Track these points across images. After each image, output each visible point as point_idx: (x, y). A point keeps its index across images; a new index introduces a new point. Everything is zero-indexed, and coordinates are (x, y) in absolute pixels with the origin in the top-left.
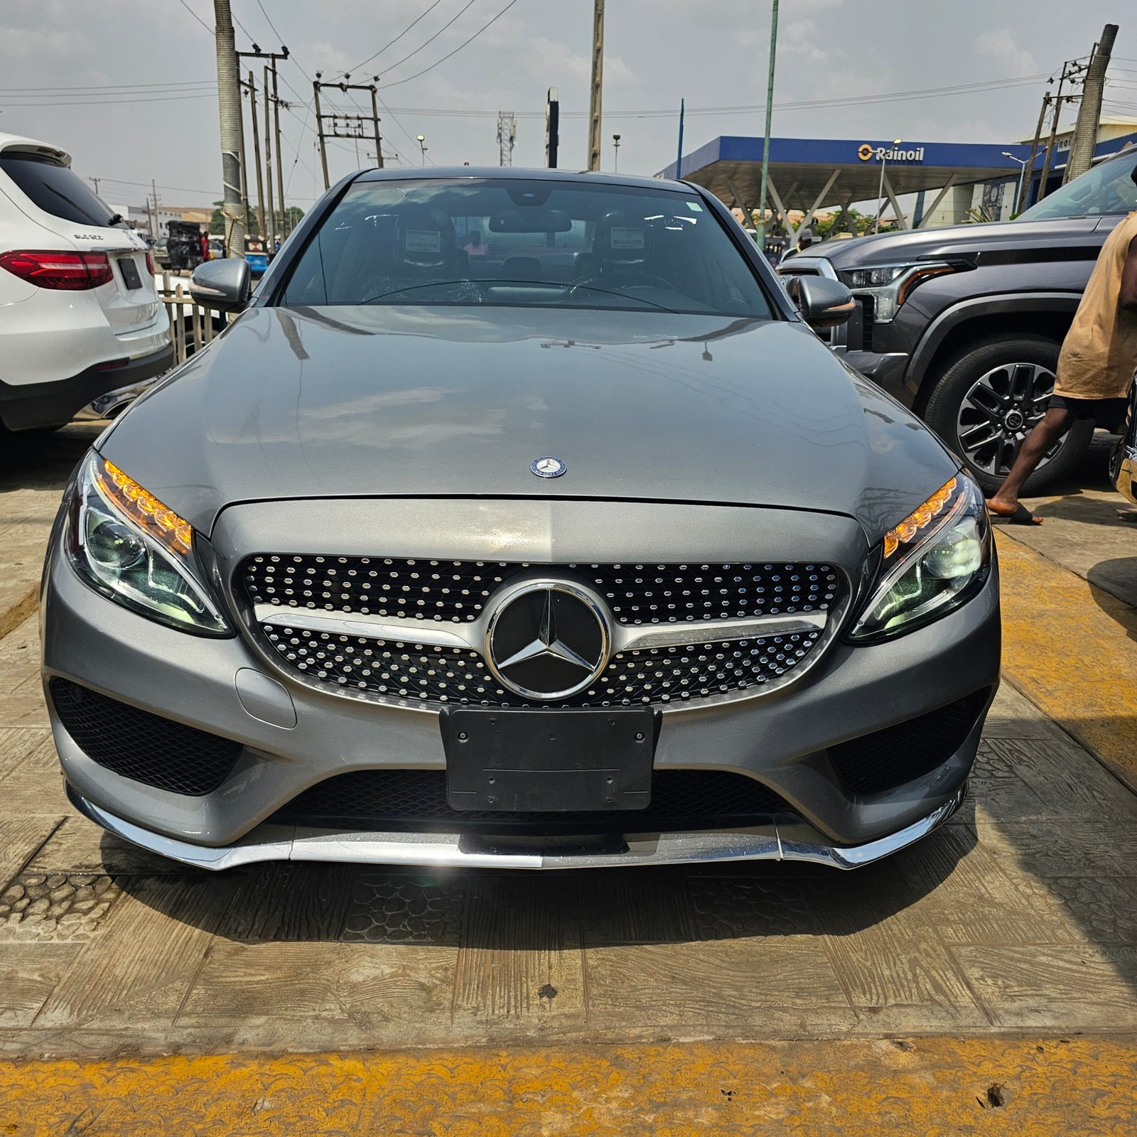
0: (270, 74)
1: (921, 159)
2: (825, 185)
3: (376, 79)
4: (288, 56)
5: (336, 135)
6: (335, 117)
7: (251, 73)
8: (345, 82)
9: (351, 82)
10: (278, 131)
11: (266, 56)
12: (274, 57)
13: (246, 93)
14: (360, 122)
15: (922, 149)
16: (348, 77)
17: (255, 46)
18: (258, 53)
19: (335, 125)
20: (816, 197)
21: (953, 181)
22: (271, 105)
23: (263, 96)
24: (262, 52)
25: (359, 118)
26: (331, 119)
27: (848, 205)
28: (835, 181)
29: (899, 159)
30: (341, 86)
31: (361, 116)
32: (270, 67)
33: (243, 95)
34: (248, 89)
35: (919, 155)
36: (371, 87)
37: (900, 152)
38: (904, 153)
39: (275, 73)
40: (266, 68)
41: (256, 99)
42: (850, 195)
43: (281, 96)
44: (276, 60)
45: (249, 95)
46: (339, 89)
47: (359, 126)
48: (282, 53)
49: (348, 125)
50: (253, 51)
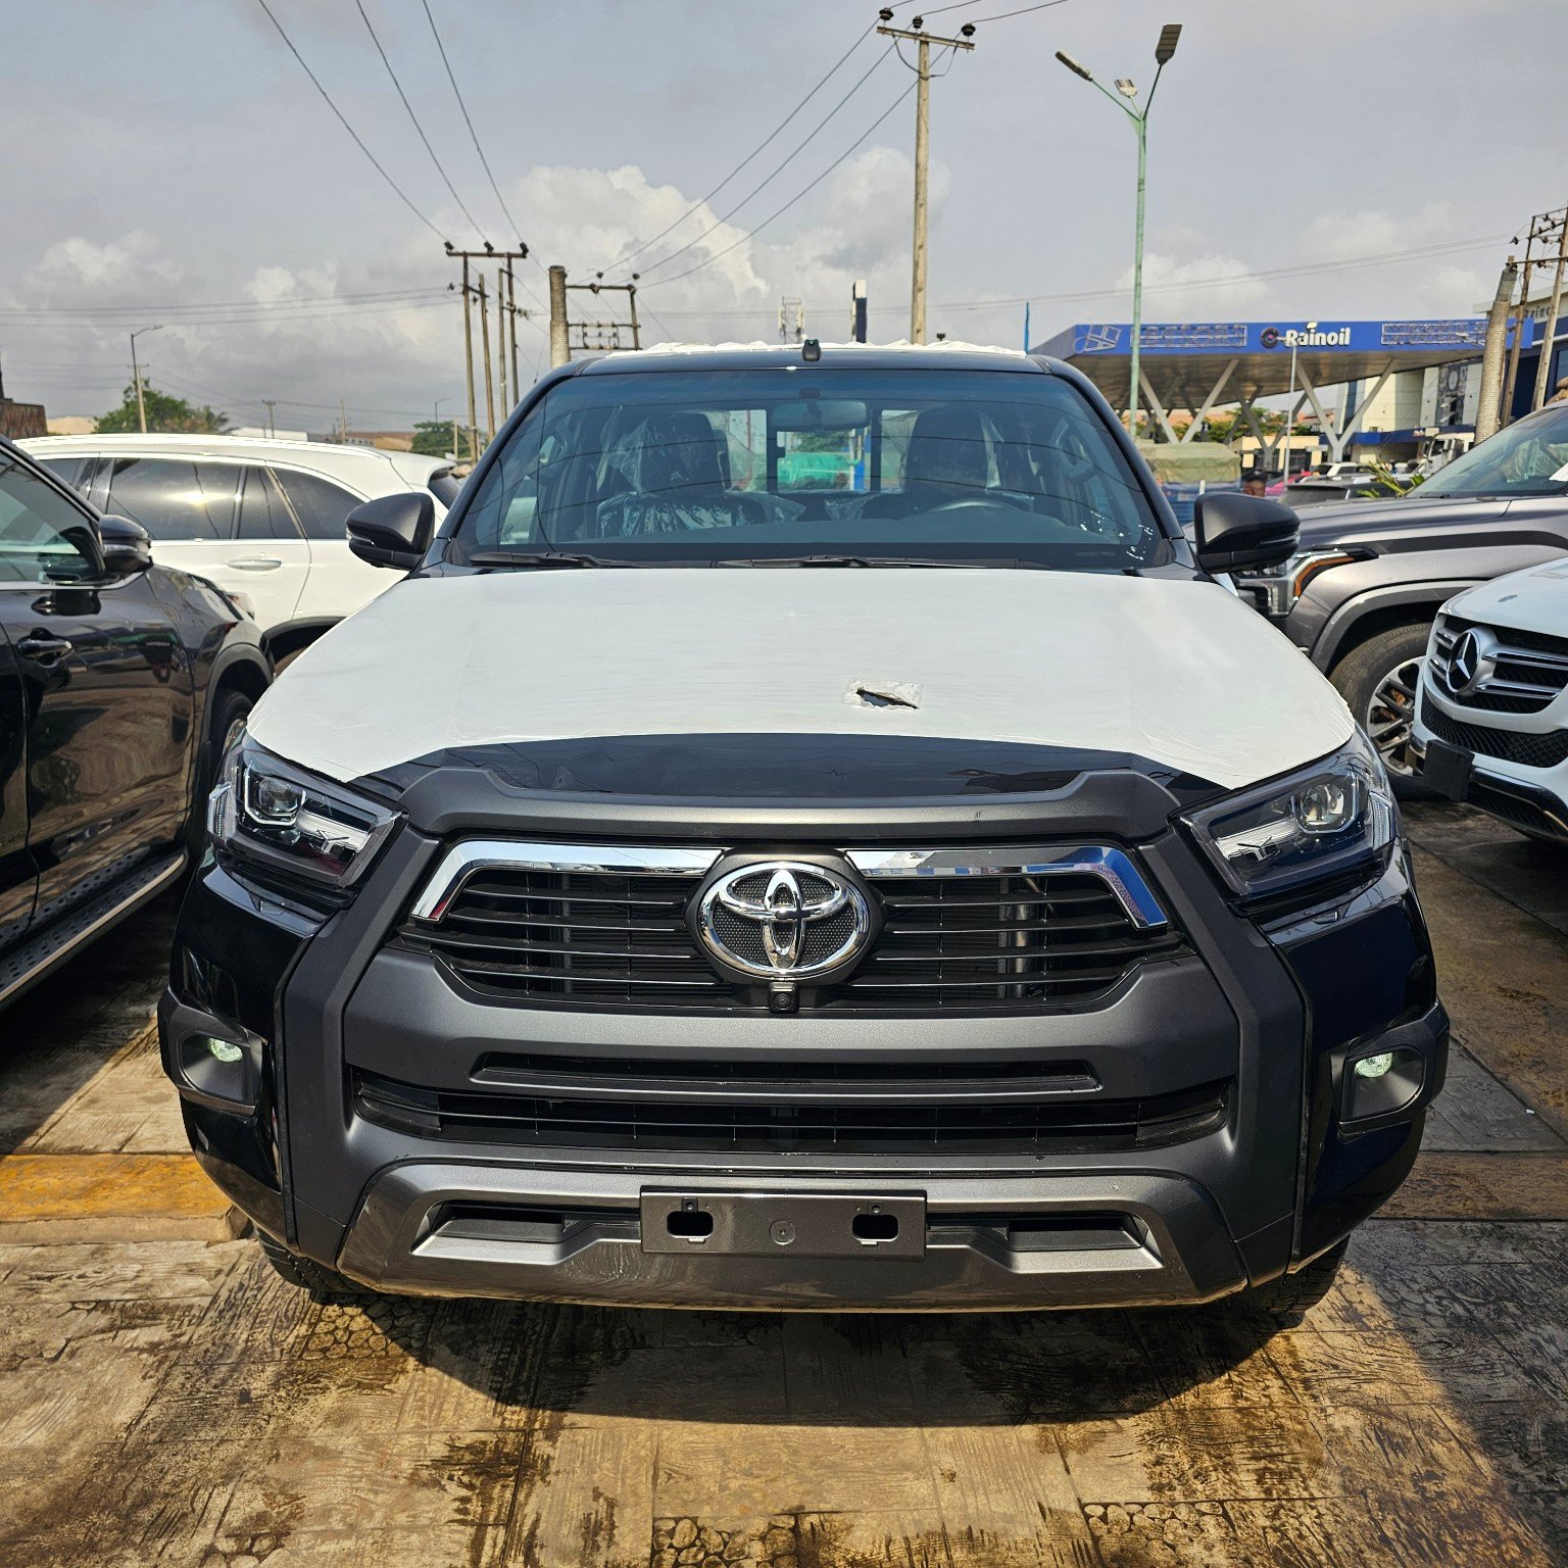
0: (505, 277)
1: (1347, 342)
2: (1216, 380)
3: (636, 277)
4: (528, 255)
5: (586, 347)
6: (584, 325)
7: (481, 277)
8: (598, 282)
9: (603, 282)
10: (514, 346)
11: (500, 255)
12: (510, 256)
13: (475, 300)
14: (615, 330)
15: (1348, 330)
16: (600, 275)
17: (487, 245)
18: (490, 252)
19: (585, 335)
20: (1207, 394)
21: (1392, 368)
22: (507, 314)
23: (497, 305)
24: (496, 251)
25: (614, 326)
26: (580, 328)
27: (1252, 401)
28: (1233, 374)
29: (1317, 343)
30: (592, 287)
31: (616, 323)
32: (506, 269)
33: (471, 303)
34: (478, 296)
35: (1345, 338)
36: (629, 288)
37: (1318, 335)
38: (1323, 335)
39: (510, 276)
40: (501, 271)
41: (488, 307)
42: (1254, 389)
43: (519, 304)
44: (513, 260)
45: (479, 303)
46: (590, 291)
47: (615, 335)
48: (520, 251)
49: (600, 335)
50: (485, 250)
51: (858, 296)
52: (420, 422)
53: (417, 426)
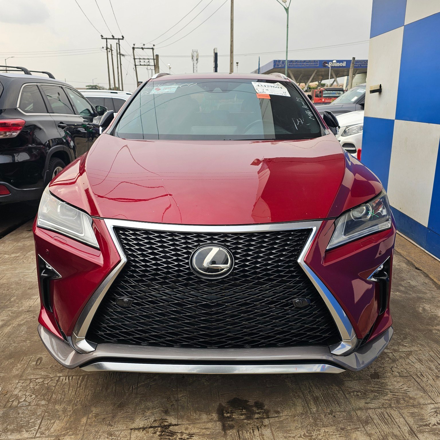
0: (118, 45)
1: (345, 65)
2: (311, 75)
3: (154, 45)
4: (124, 39)
5: (140, 65)
6: (140, 59)
7: (111, 45)
8: (143, 47)
9: (145, 47)
10: (121, 64)
11: (116, 39)
12: (119, 39)
13: (109, 51)
14: (148, 60)
15: (345, 62)
16: (144, 45)
18: (113, 38)
19: (140, 62)
20: (309, 79)
21: (357, 72)
22: (119, 55)
23: (116, 53)
24: (115, 38)
25: (148, 59)
26: (139, 60)
27: (321, 81)
28: (316, 74)
29: (337, 66)
31: (149, 58)
32: (118, 43)
33: (108, 52)
34: (110, 50)
35: (344, 64)
36: (153, 49)
37: (337, 64)
38: (339, 63)
41: (113, 53)
42: (322, 78)
44: (120, 40)
45: (110, 52)
46: (141, 49)
47: (148, 62)
48: (122, 38)
49: (144, 62)
50: (112, 37)
51: (215, 52)
52: (87, 85)
53: (87, 86)
